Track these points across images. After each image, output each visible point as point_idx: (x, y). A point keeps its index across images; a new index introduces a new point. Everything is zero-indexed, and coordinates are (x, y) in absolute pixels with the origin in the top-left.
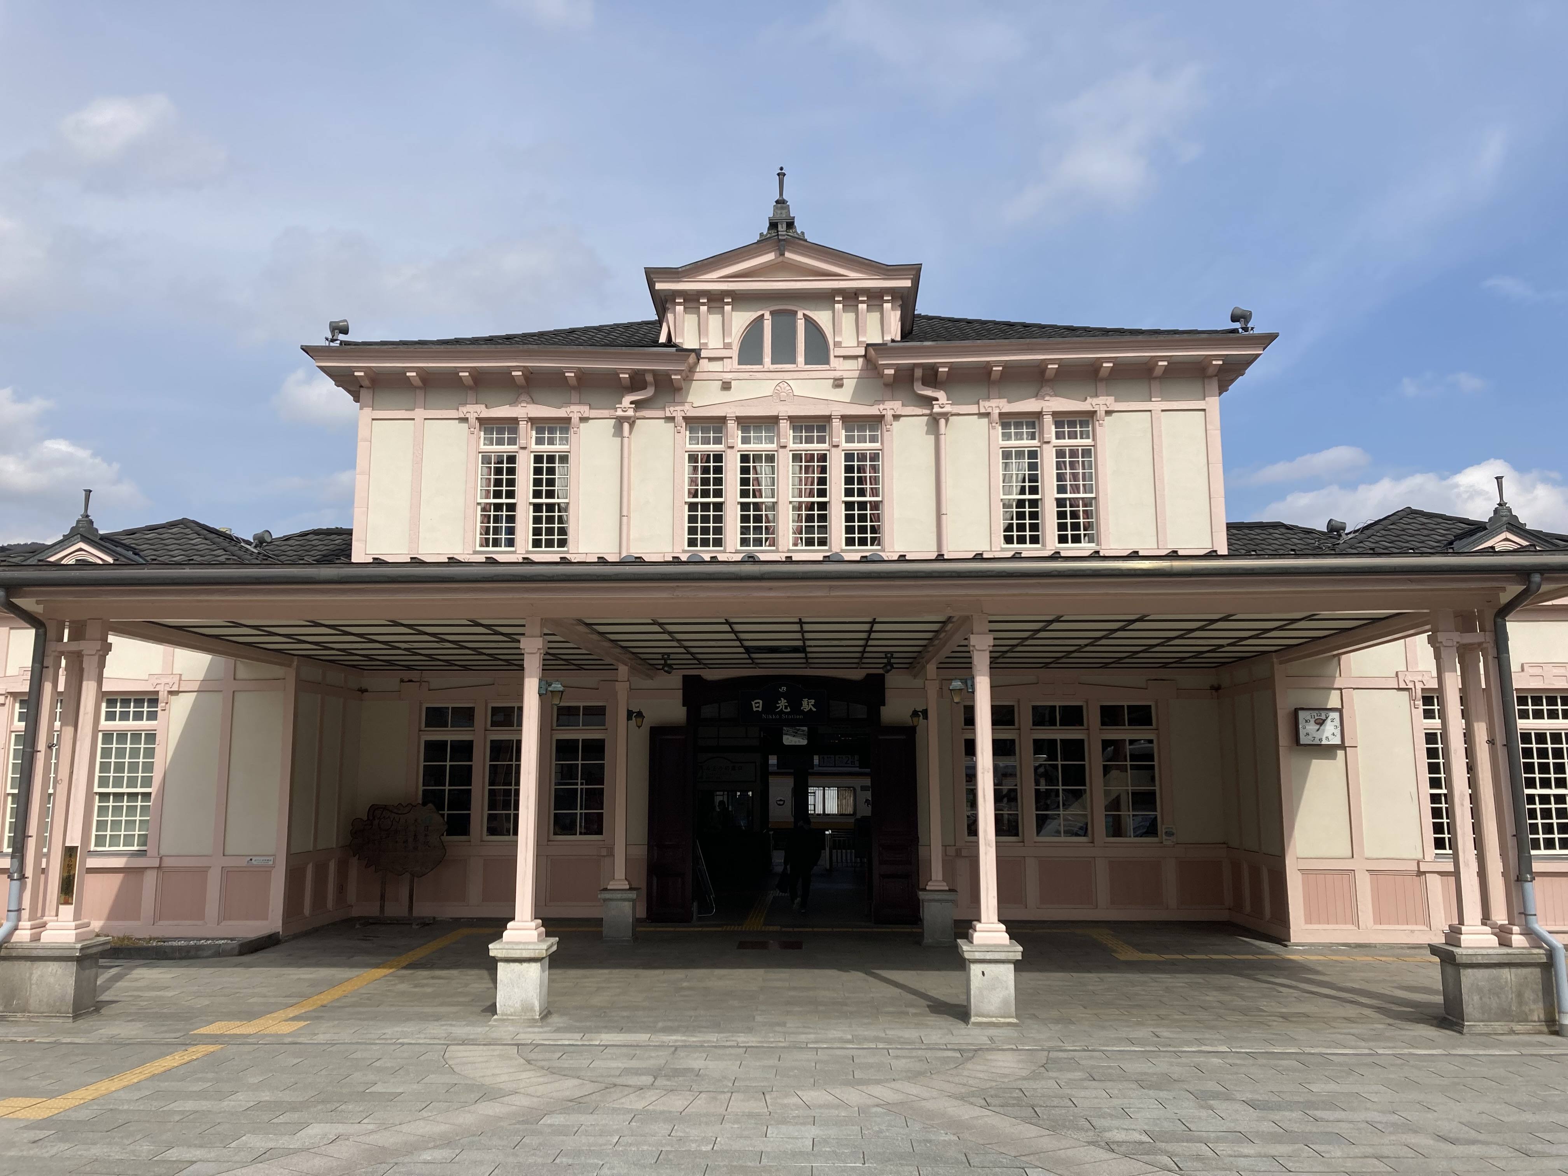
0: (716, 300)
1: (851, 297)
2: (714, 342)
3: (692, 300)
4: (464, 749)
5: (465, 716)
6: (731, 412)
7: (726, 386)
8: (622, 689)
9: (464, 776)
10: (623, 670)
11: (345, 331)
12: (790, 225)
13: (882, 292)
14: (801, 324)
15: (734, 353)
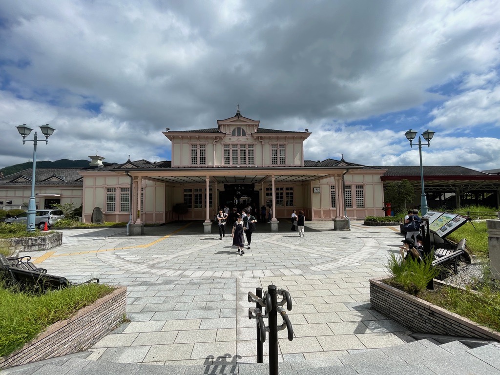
0: (228, 125)
1: (249, 125)
2: (228, 132)
3: (224, 125)
4: (190, 195)
5: (190, 190)
6: (231, 143)
7: (230, 139)
8: (216, 186)
9: (191, 199)
10: (216, 183)
11: (169, 129)
12: (240, 114)
13: (254, 125)
14: (241, 130)
15: (231, 134)
